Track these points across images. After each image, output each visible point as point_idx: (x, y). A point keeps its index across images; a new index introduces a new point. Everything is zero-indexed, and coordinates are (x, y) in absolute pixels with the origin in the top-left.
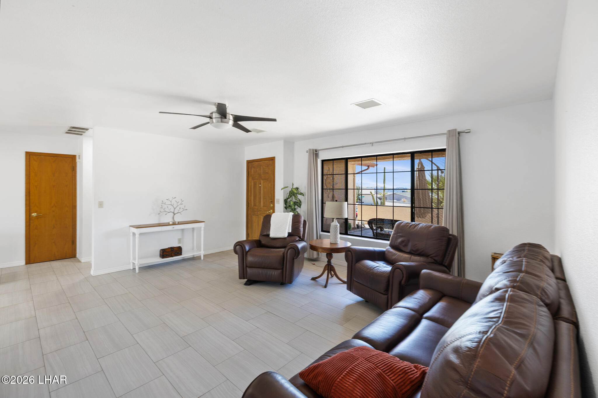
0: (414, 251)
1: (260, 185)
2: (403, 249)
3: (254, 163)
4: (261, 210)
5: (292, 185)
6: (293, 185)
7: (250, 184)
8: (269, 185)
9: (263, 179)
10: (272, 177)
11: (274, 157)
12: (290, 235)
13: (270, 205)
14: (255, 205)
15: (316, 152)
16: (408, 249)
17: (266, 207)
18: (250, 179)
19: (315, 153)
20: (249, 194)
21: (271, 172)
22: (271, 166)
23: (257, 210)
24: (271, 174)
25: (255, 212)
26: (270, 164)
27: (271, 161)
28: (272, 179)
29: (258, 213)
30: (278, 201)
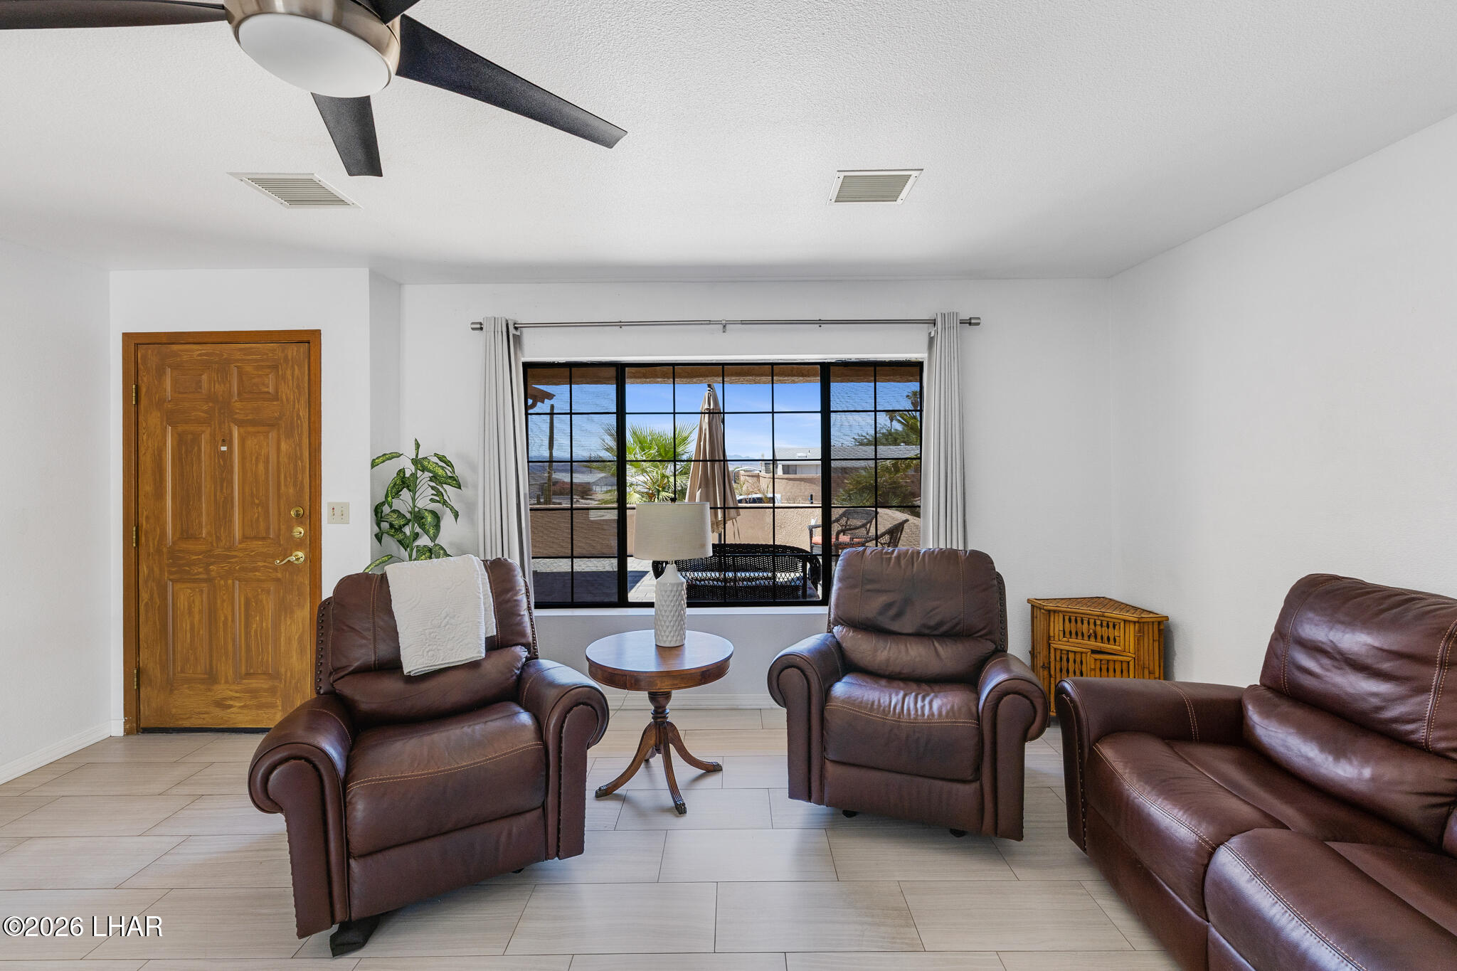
0: (929, 627)
1: (224, 448)
2: (895, 627)
3: (175, 347)
4: (235, 557)
5: (414, 447)
6: (418, 446)
7: (147, 443)
8: (284, 446)
9: (240, 424)
10: (304, 413)
11: (317, 333)
12: (493, 645)
13: (290, 529)
14: (186, 534)
15: (515, 332)
16: (907, 624)
17: (263, 539)
18: (152, 420)
19: (513, 334)
20: (147, 487)
21: (294, 391)
22: (296, 367)
23: (200, 557)
24: (296, 401)
25: (187, 568)
26: (290, 357)
27: (295, 347)
28: (299, 422)
29: (213, 571)
30: (337, 511)
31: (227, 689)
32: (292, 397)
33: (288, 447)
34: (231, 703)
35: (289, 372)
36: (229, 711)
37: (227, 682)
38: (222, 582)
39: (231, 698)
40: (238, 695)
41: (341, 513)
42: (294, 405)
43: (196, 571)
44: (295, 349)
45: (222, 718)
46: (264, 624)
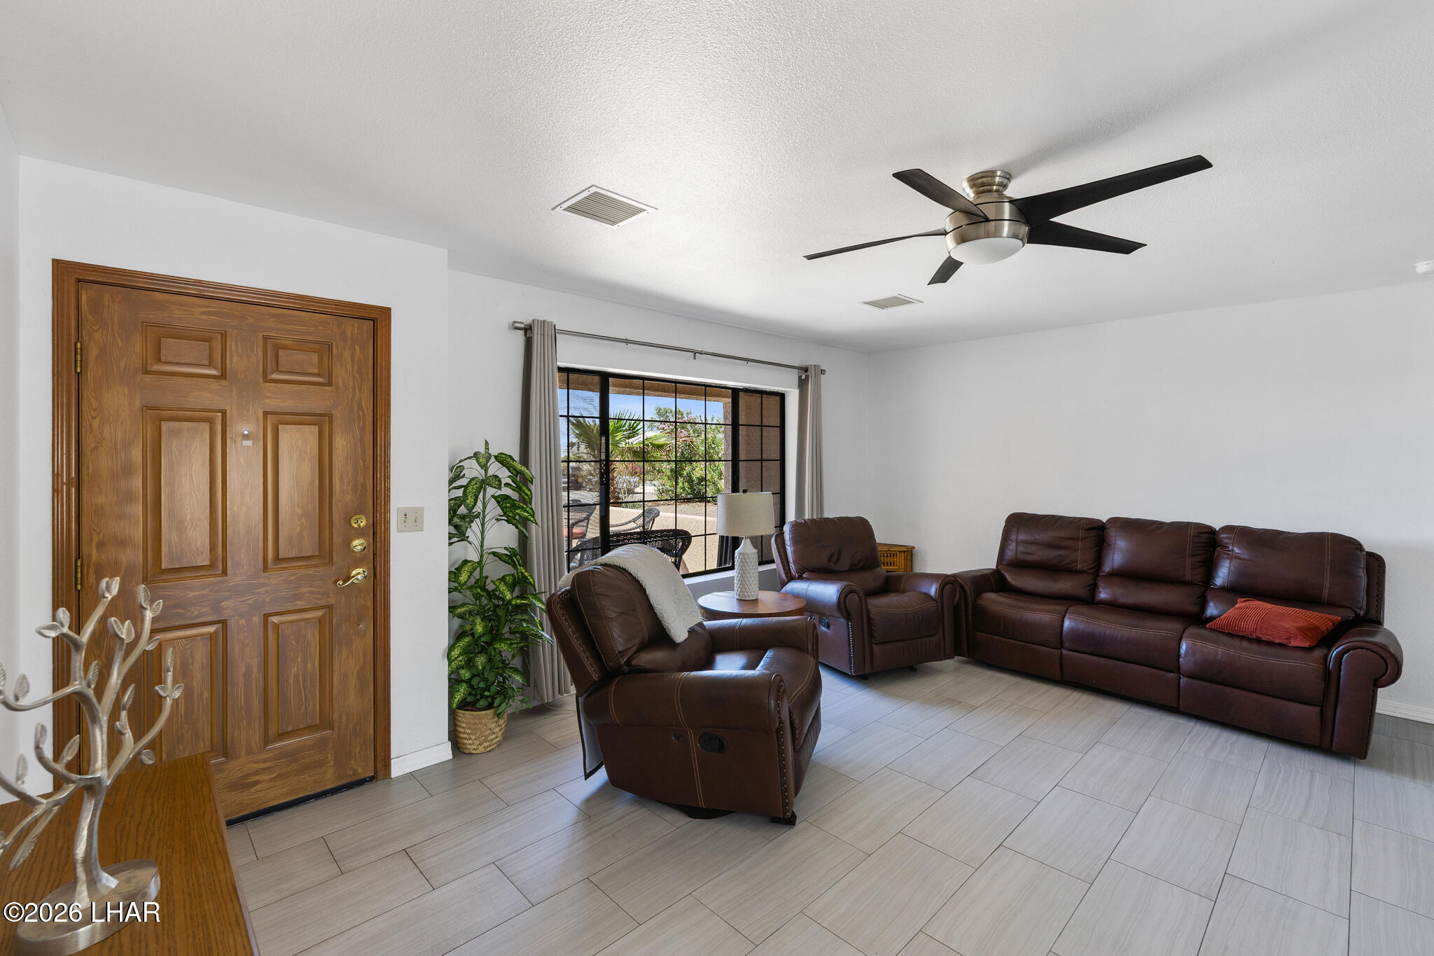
7: (101, 434)
8: (339, 442)
10: (367, 404)
13: (348, 543)
17: (308, 557)
18: (108, 398)
21: (354, 378)
22: (357, 347)
23: (205, 592)
24: (357, 389)
25: (181, 611)
26: (349, 334)
27: (356, 323)
28: (361, 413)
29: (227, 608)
30: (411, 518)
31: (250, 762)
32: (351, 384)
33: (345, 443)
34: (256, 778)
35: (347, 353)
36: (253, 790)
37: (249, 752)
38: (243, 622)
39: (256, 773)
40: (267, 765)
41: (414, 520)
42: (354, 393)
43: (196, 613)
44: (356, 325)
45: (241, 803)
46: (309, 665)
